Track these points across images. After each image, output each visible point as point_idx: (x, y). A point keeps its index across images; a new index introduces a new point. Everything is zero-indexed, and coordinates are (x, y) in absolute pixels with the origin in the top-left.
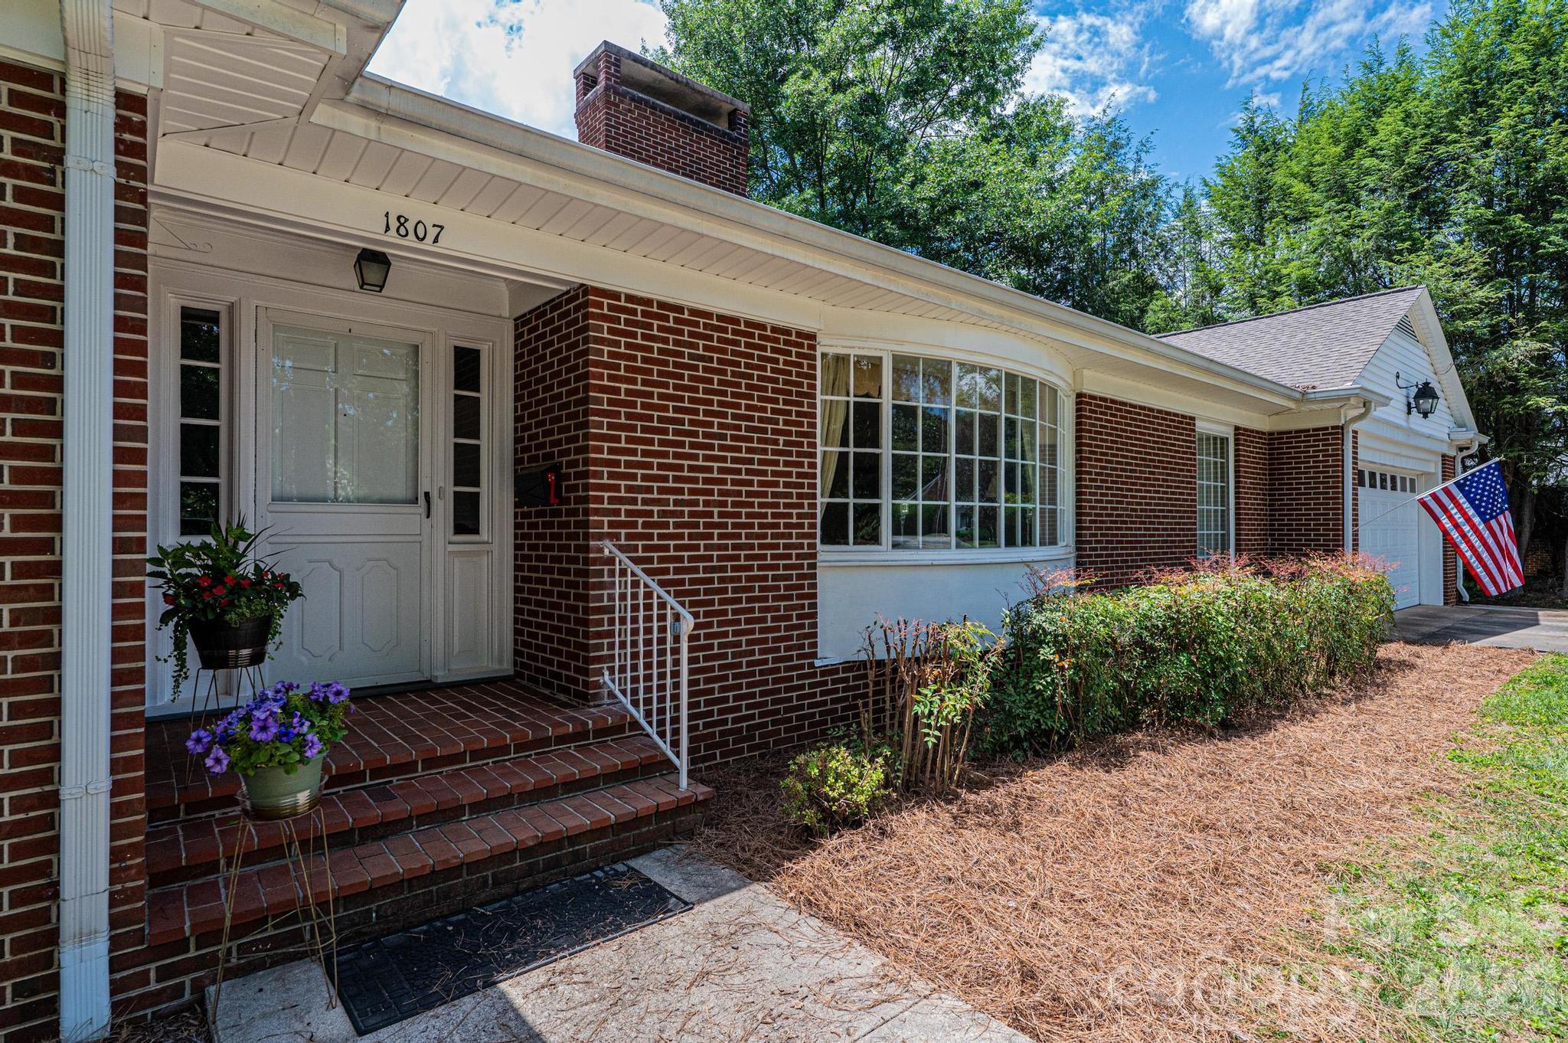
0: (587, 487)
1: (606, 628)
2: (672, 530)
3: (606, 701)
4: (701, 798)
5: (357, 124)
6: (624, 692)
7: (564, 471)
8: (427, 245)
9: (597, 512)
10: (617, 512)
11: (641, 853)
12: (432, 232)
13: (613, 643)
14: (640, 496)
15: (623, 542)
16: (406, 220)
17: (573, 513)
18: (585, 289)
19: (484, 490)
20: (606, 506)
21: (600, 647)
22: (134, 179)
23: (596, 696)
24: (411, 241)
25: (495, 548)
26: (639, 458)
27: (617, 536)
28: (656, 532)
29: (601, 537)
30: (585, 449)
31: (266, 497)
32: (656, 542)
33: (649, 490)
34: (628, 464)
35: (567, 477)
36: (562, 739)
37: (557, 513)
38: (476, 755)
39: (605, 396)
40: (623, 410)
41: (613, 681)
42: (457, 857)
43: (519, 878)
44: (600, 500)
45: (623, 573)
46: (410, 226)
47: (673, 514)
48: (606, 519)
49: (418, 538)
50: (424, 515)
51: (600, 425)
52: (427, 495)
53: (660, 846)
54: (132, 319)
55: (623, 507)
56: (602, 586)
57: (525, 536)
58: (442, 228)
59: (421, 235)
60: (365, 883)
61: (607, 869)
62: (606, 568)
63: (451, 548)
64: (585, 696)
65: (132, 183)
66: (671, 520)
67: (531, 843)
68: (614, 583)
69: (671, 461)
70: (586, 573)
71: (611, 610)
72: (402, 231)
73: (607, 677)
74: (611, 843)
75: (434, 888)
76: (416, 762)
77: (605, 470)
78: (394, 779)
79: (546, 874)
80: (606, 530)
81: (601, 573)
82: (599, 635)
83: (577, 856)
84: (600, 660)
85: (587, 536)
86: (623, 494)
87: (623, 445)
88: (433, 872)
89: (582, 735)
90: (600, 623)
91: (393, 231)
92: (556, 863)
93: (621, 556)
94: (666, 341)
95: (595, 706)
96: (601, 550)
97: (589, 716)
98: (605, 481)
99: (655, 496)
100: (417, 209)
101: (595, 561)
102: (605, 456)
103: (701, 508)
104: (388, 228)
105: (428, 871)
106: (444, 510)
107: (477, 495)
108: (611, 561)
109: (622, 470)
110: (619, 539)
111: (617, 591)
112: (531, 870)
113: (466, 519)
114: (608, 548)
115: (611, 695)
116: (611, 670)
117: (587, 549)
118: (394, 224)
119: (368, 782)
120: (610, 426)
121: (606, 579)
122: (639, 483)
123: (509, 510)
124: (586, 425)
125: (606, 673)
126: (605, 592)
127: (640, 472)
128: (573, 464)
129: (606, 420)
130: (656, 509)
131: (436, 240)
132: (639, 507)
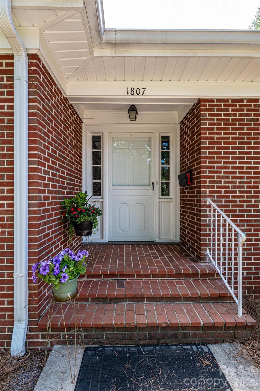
0: (200, 177)
1: (208, 232)
2: (238, 194)
3: (208, 261)
4: (249, 324)
5: (109, 52)
6: (214, 259)
7: (193, 172)
8: (140, 96)
9: (204, 187)
10: (213, 187)
11: (216, 342)
12: (142, 91)
13: (211, 239)
14: (223, 180)
15: (215, 199)
16: (134, 89)
17: (196, 188)
18: (199, 100)
19: (171, 181)
20: (208, 184)
21: (205, 240)
22: (34, 81)
23: (203, 259)
24: (135, 96)
25: (174, 200)
26: (223, 165)
27: (213, 197)
28: (230, 195)
29: (206, 197)
30: (199, 163)
31: (111, 185)
32: (230, 199)
33: (227, 178)
34: (218, 167)
35: (194, 174)
36: (188, 275)
37: (191, 188)
38: (155, 275)
39: (208, 141)
40: (215, 146)
41: (211, 254)
42: (134, 323)
43: (160, 338)
44: (206, 182)
45: (214, 211)
46: (135, 91)
47: (239, 187)
48: (208, 190)
49: (150, 197)
50: (152, 190)
51: (205, 153)
52: (153, 183)
53: (227, 342)
54: (34, 126)
55: (215, 185)
56: (206, 216)
57: (183, 196)
58: (145, 89)
59: (138, 93)
60: (101, 324)
61: (199, 347)
62: (208, 209)
63: (160, 200)
64: (199, 258)
65: (34, 83)
66: (238, 190)
67: (164, 325)
68: (211, 215)
69: (238, 165)
70: (200, 211)
71: (209, 225)
72: (132, 93)
73: (208, 252)
74: (202, 334)
75: (126, 333)
76: (134, 274)
77: (208, 170)
78: (127, 279)
79: (171, 340)
80: (208, 194)
81: (206, 211)
82: (205, 235)
83: (185, 336)
84: (205, 245)
85: (200, 196)
86: (215, 180)
87: (215, 160)
88: (125, 327)
89: (195, 275)
90: (206, 230)
91: (129, 94)
92: (176, 336)
93: (214, 205)
94: (235, 115)
95: (203, 263)
96: (206, 202)
97: (199, 267)
98: (208, 175)
99: (230, 180)
100: (137, 84)
101: (203, 206)
102: (208, 165)
103: (253, 185)
104: (128, 93)
105: (123, 326)
106: (158, 188)
107: (169, 183)
108: (209, 206)
109: (215, 170)
110: (213, 198)
111: (212, 218)
112: (164, 336)
113: (165, 191)
114: (209, 201)
115: (209, 259)
116: (210, 249)
117: (199, 201)
118: (130, 91)
119: (119, 279)
120: (210, 153)
121: (208, 213)
122: (223, 175)
123: (178, 187)
124: (200, 153)
125: (208, 250)
126: (208, 219)
127: (223, 170)
128: (196, 169)
129: (208, 151)
130: (230, 185)
131: (143, 94)
132: (223, 185)
